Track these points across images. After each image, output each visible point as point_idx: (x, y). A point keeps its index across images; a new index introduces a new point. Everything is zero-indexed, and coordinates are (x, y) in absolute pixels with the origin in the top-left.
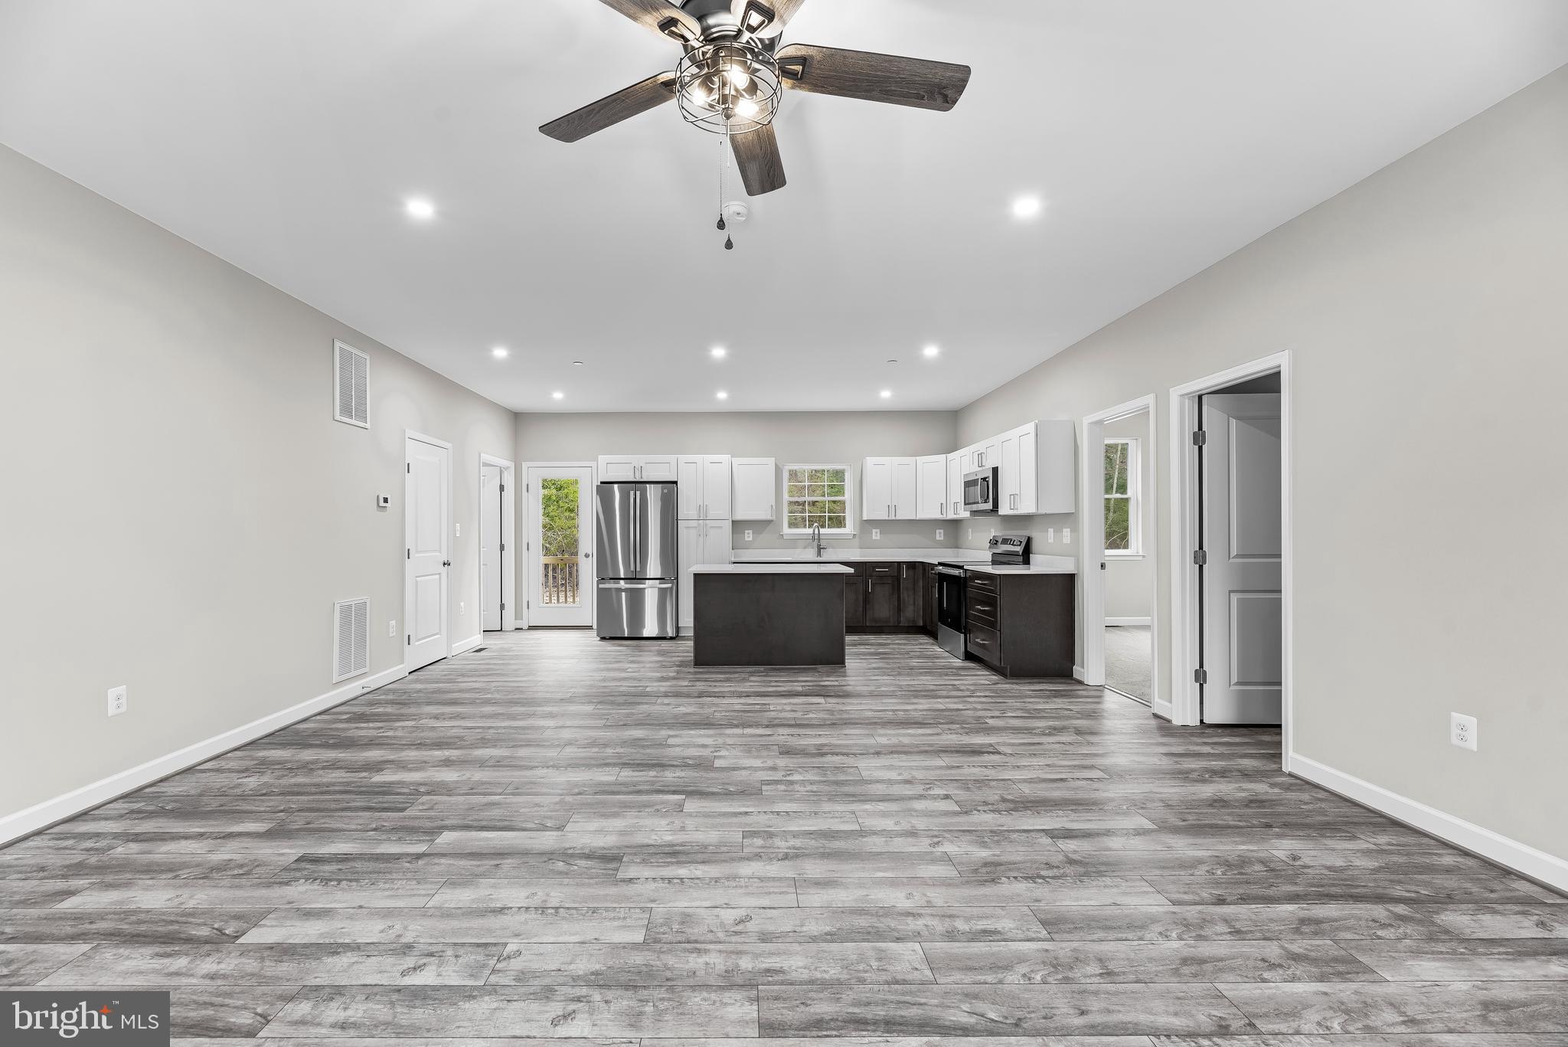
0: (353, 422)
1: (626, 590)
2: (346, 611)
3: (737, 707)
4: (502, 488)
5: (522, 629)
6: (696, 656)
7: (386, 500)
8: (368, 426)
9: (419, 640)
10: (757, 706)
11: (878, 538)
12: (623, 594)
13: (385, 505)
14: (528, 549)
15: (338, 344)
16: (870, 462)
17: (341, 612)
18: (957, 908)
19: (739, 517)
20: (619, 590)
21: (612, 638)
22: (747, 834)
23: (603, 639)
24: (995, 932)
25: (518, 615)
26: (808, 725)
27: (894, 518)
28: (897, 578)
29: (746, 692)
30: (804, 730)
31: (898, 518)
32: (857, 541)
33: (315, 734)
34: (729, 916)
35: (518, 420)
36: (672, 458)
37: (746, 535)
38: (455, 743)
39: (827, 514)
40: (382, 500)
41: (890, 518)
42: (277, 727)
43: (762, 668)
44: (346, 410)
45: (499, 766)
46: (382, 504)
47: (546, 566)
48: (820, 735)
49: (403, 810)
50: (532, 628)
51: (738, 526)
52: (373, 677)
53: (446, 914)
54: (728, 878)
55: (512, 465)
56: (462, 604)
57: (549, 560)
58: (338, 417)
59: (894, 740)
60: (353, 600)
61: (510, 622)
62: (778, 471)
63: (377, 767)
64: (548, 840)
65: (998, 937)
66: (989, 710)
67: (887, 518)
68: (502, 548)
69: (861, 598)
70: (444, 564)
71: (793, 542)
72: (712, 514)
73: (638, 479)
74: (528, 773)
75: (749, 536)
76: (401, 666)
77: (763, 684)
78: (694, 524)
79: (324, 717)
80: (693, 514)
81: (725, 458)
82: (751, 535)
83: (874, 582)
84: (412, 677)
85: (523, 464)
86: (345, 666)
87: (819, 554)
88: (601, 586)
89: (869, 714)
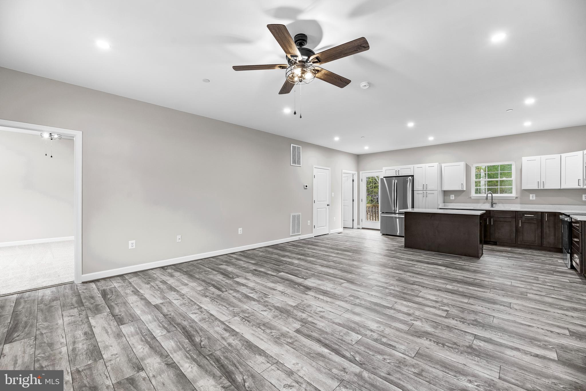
0: (296, 165)
1: (399, 218)
2: (294, 217)
3: (402, 263)
4: (353, 181)
5: (360, 228)
6: (405, 244)
7: (306, 186)
8: (301, 166)
9: (318, 227)
10: (411, 265)
11: (534, 198)
12: (398, 219)
13: (306, 188)
14: (362, 201)
15: (292, 145)
16: (525, 159)
17: (293, 217)
18: (391, 336)
19: (446, 188)
20: (396, 218)
21: (387, 235)
22: (350, 296)
23: (383, 234)
24: (395, 347)
25: (358, 224)
26: (424, 275)
27: (542, 188)
28: (542, 221)
29: (412, 259)
30: (417, 275)
31: (545, 188)
32: (518, 200)
33: (281, 247)
34: (319, 309)
35: (359, 158)
36: (411, 166)
37: (451, 197)
38: (306, 255)
39: (499, 187)
40: (305, 186)
41: (540, 188)
42: (275, 244)
43: (434, 253)
44: (294, 162)
45: (310, 263)
46: (305, 187)
47: (367, 207)
48: (422, 279)
49: (279, 266)
50: (363, 228)
51: (446, 193)
52: (302, 236)
53: (266, 287)
54: (330, 303)
55: (356, 173)
56: (335, 218)
57: (369, 205)
58: (292, 164)
59: (456, 288)
60: (296, 214)
61: (356, 226)
62: (468, 168)
63: (284, 256)
64: (300, 280)
65: (393, 348)
66: (541, 291)
67: (537, 188)
68: (353, 200)
69: (514, 229)
70: (328, 205)
71: (477, 201)
72: (429, 188)
73: (398, 175)
74: (314, 266)
75: (452, 197)
76: (312, 234)
77: (425, 258)
78: (421, 192)
79: (286, 244)
80: (421, 188)
81: (436, 165)
82: (454, 197)
83: (523, 221)
84: (315, 238)
85: (360, 172)
86: (294, 232)
87: (492, 206)
88: (382, 215)
89: (459, 277)
